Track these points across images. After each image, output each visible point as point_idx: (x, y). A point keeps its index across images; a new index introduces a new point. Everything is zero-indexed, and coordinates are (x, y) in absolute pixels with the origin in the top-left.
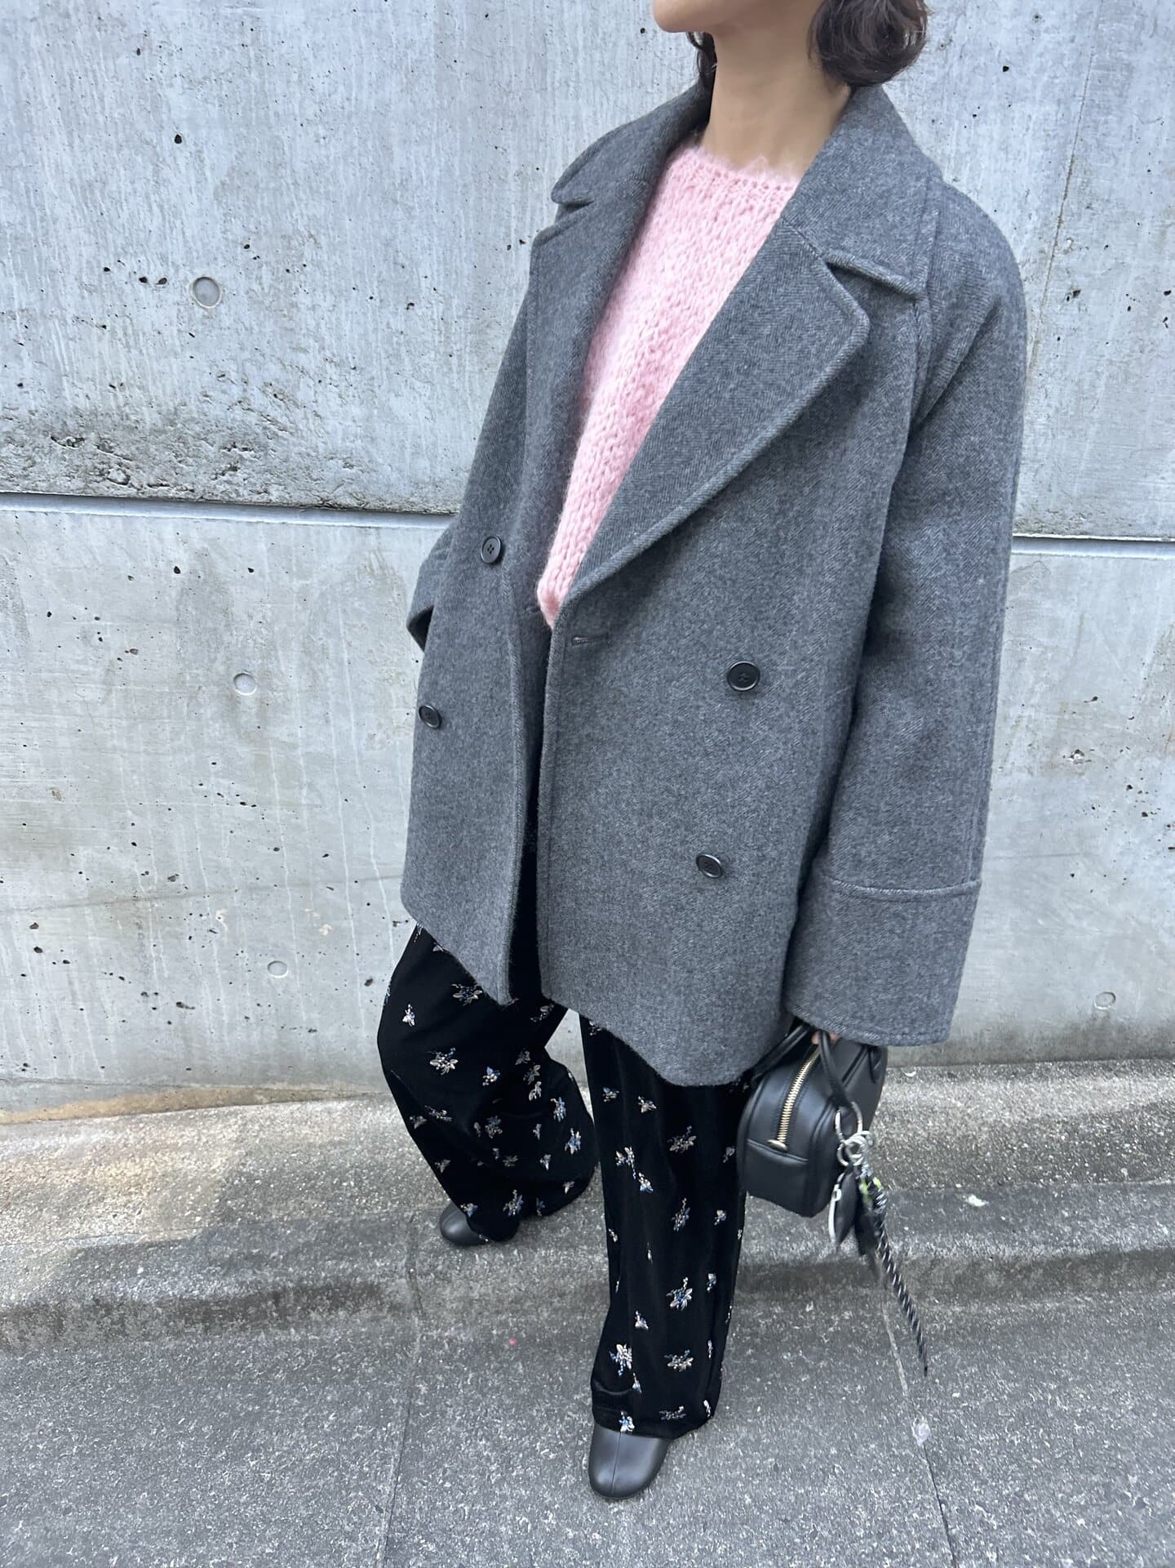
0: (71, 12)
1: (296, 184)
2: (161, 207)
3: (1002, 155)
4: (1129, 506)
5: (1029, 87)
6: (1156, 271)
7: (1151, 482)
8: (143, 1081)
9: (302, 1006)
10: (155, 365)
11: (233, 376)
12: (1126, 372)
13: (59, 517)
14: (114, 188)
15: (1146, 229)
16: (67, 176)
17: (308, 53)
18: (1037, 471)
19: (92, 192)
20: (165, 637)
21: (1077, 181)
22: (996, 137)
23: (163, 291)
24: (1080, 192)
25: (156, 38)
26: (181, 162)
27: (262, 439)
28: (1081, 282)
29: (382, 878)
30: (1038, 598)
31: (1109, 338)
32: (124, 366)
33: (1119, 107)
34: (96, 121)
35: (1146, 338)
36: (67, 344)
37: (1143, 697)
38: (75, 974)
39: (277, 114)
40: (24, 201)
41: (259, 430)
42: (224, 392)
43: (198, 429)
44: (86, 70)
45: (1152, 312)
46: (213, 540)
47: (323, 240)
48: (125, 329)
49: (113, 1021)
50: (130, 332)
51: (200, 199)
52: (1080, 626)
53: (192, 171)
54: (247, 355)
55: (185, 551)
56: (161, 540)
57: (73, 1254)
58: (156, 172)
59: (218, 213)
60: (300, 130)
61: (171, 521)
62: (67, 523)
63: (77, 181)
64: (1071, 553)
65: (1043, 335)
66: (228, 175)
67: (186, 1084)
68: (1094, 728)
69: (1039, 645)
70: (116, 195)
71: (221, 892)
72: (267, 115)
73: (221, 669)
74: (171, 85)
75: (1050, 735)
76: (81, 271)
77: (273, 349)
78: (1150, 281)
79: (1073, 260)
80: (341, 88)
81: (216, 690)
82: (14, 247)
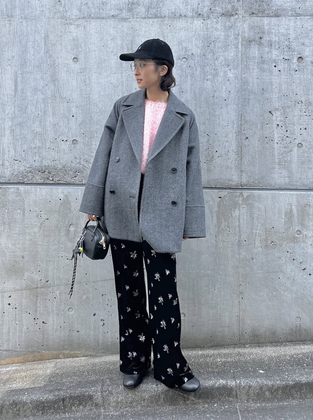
0: (57, 96)
1: (94, 123)
2: (68, 128)
3: (227, 114)
4: (270, 181)
5: (230, 103)
6: (262, 133)
7: (273, 175)
8: (29, 350)
9: (76, 323)
10: (62, 156)
11: (78, 158)
12: (262, 153)
13: (37, 188)
14: (60, 125)
15: (259, 126)
16: (51, 123)
17: (98, 102)
18: (247, 173)
19: (56, 125)
20: (55, 216)
21: (243, 118)
22: (226, 111)
23: (66, 142)
24: (244, 120)
25: (71, 100)
26: (73, 120)
27: (82, 170)
28: (248, 136)
29: (100, 281)
30: (254, 202)
31: (256, 146)
32: (56, 156)
33: (248, 105)
34: (58, 114)
35: (264, 146)
36: (46, 153)
37: (285, 227)
38: (17, 312)
39: (92, 112)
40: (43, 127)
41: (82, 168)
42: (76, 161)
43: (69, 168)
44: (58, 105)
45: (264, 141)
46: (69, 192)
47: (98, 132)
48: (58, 150)
49: (25, 328)
50: (59, 150)
51: (76, 126)
52: (265, 209)
53: (75, 121)
54: (81, 154)
55: (63, 195)
56: (58, 193)
57: (7, 391)
58: (68, 122)
59: (79, 128)
60: (96, 114)
61: (60, 189)
62: (38, 190)
63: (53, 124)
64: (259, 192)
65: (242, 146)
66: (82, 122)
67: (41, 351)
68: (275, 235)
69: (257, 214)
70: (60, 126)
71: (59, 286)
72: (90, 112)
73: (67, 223)
74: (73, 108)
75: (265, 237)
76: (51, 139)
77: (87, 152)
78: (262, 135)
79: (245, 132)
80: (104, 107)
81: (65, 228)
82: (39, 135)
